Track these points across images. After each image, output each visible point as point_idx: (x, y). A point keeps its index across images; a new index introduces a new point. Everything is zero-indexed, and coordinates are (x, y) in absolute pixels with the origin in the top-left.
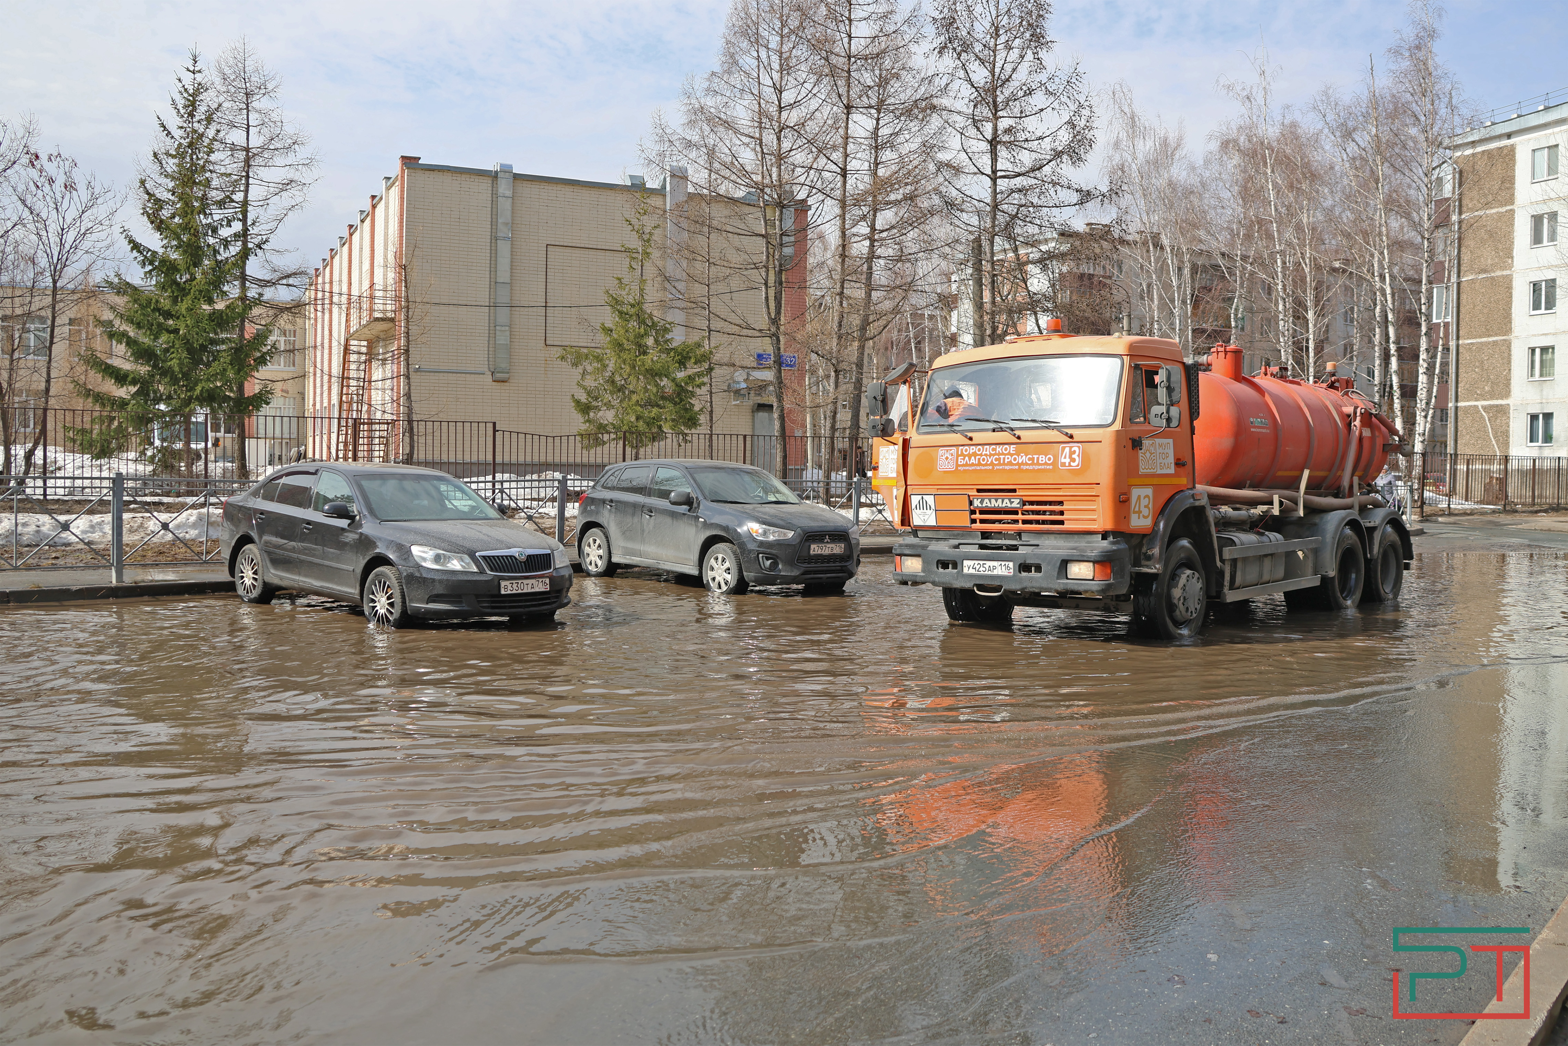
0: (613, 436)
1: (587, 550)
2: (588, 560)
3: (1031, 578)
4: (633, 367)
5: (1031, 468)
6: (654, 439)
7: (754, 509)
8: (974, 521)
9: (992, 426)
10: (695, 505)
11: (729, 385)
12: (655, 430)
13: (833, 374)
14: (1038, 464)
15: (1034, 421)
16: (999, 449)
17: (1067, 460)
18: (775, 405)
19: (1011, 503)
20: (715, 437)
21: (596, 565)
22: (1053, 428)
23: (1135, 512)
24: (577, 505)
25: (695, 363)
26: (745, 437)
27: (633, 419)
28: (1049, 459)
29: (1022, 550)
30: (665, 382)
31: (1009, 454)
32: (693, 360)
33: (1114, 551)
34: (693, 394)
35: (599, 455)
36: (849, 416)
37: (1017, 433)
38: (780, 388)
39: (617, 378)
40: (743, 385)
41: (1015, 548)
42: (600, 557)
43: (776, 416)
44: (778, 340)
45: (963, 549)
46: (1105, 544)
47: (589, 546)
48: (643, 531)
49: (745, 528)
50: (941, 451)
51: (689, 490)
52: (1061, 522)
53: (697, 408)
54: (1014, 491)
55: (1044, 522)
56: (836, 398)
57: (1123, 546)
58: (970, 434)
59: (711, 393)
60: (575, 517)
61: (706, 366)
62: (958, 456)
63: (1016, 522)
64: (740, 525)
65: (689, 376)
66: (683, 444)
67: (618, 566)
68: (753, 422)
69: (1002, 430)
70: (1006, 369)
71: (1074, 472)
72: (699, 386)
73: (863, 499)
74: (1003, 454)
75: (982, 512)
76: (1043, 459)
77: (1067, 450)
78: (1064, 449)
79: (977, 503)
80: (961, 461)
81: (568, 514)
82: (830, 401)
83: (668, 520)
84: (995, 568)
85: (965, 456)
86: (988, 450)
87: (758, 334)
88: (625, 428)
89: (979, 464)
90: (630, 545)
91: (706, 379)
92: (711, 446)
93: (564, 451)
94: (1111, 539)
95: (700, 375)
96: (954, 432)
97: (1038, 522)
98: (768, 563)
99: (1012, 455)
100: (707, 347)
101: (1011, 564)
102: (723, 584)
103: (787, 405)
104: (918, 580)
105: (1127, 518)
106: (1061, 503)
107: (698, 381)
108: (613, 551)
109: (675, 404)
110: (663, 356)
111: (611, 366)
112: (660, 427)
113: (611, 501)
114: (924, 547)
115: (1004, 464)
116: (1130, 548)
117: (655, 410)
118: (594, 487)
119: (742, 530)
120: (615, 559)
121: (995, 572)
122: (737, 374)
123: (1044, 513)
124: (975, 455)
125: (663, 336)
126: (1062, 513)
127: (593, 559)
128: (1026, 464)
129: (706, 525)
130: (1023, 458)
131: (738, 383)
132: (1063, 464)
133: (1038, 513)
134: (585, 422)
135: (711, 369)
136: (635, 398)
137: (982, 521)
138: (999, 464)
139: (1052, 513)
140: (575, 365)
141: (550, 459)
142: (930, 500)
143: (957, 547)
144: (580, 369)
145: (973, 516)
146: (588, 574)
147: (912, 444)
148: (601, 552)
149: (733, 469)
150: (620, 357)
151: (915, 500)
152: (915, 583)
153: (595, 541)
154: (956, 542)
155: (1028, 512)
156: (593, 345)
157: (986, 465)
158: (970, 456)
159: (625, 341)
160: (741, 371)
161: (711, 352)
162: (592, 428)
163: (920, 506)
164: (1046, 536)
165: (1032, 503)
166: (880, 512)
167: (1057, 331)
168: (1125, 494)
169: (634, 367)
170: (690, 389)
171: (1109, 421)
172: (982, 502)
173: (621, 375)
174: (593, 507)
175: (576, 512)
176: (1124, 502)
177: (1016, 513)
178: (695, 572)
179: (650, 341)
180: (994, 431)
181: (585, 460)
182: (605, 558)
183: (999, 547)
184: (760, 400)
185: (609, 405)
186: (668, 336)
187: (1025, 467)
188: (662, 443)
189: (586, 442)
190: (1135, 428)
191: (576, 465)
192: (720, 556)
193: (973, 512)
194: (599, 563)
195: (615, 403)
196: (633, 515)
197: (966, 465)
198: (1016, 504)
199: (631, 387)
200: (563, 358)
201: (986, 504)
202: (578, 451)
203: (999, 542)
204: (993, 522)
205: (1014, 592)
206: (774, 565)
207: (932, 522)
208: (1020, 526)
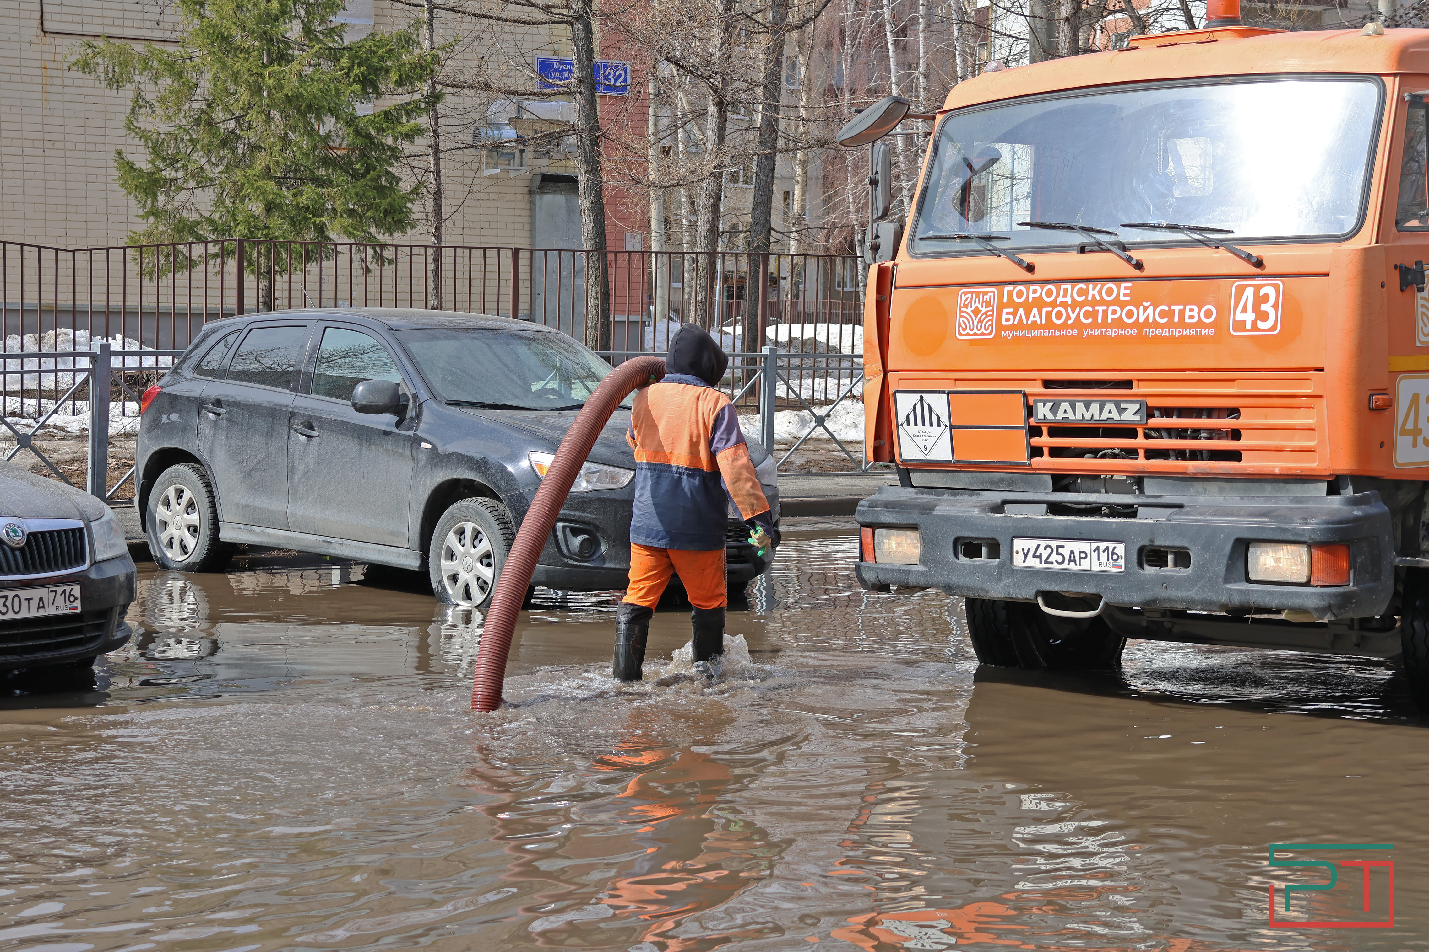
0: (213, 249)
1: (161, 512)
2: (164, 537)
3: (1165, 582)
4: (256, 90)
5: (1166, 333)
6: (308, 256)
7: (539, 422)
8: (1036, 452)
9: (1078, 239)
10: (411, 412)
11: (476, 134)
12: (310, 235)
13: (713, 109)
14: (1182, 324)
15: (1173, 228)
16: (1093, 291)
17: (1249, 317)
18: (583, 179)
19: (1121, 411)
20: (447, 254)
21: (184, 548)
22: (1217, 245)
23: (1405, 433)
24: (132, 406)
25: (400, 83)
26: (516, 252)
27: (257, 208)
28: (1209, 313)
29: (1145, 517)
30: (328, 125)
31: (1117, 302)
32: (394, 76)
33: (1357, 519)
34: (395, 154)
35: (182, 291)
36: (749, 199)
37: (1136, 255)
38: (595, 142)
39: (219, 115)
40: (509, 133)
41: (1129, 511)
42: (193, 530)
43: (584, 202)
44: (588, 32)
45: (1013, 512)
46: (1335, 502)
47: (167, 504)
48: (291, 470)
49: (524, 464)
50: (964, 295)
51: (395, 377)
52: (1235, 455)
53: (405, 186)
54: (1128, 384)
55: (1195, 455)
56: (721, 166)
57: (1377, 508)
58: (1028, 258)
59: (437, 152)
60: (127, 436)
61: (425, 88)
62: (1001, 306)
63: (1131, 453)
64: (514, 458)
65: (387, 114)
66: (374, 267)
67: (234, 548)
68: (532, 216)
69: (1100, 248)
70: (1112, 109)
71: (1262, 342)
72: (409, 137)
73: (781, 391)
74: (1102, 302)
75: (1054, 432)
76: (1192, 313)
77: (1249, 292)
78: (1241, 290)
79: (1043, 411)
80: (1007, 318)
81: (116, 425)
82: (706, 172)
83: (351, 446)
84: (1083, 555)
85: (1016, 307)
86: (1069, 292)
87: (543, 16)
88: (241, 230)
89: (1049, 324)
90: (261, 502)
91: (423, 121)
92: (437, 272)
93: (99, 280)
94: (1349, 492)
95: (409, 110)
96: (993, 252)
97: (1180, 454)
98: (577, 541)
99: (1123, 305)
100: (426, 45)
101: (1120, 549)
102: (475, 590)
103: (610, 183)
104: (912, 580)
105: (1386, 445)
106: (1233, 412)
107: (407, 125)
108: (224, 515)
109: (355, 176)
110: (326, 65)
111: (205, 86)
112: (321, 229)
113: (218, 403)
114: (926, 509)
115: (1105, 324)
116: (1393, 513)
117: (309, 190)
118: (175, 370)
119: (515, 468)
120: (226, 535)
121: (1085, 565)
122: (494, 108)
123: (1195, 433)
124: (1039, 303)
125: (323, 21)
126: (1236, 434)
127: (176, 534)
128: (1156, 325)
129: (436, 458)
130: (1148, 313)
131: (498, 127)
132: (1240, 325)
133: (1181, 433)
134: (148, 214)
135: (434, 99)
136: (262, 160)
137: (1056, 452)
138: (1094, 325)
139: (1214, 433)
140: (115, 82)
141: (65, 300)
142: (938, 403)
143: (999, 508)
144: (128, 92)
145: (1035, 441)
146: (164, 566)
147: (899, 279)
148: (194, 518)
149: (496, 332)
150: (224, 66)
151: (905, 404)
152: (907, 588)
153: (180, 493)
154: (997, 497)
155: (1160, 432)
156: (158, 34)
157: (1064, 326)
158: (1028, 307)
159: (235, 30)
160: (503, 101)
161: (435, 58)
162: (164, 233)
163: (916, 416)
164: (1198, 486)
165: (1167, 412)
166: (820, 421)
167: (1229, 20)
168: (1382, 391)
169: (259, 90)
170: (389, 141)
171: (1349, 227)
172: (1054, 409)
173: (227, 109)
174: (174, 417)
175: (134, 424)
176: (1380, 409)
177: (1131, 433)
178: (412, 562)
179: (294, 31)
180: (1082, 250)
181: (149, 302)
182: (205, 531)
183: (1094, 510)
184: (546, 166)
185: (203, 180)
186: (337, 20)
187: (1151, 332)
188: (328, 265)
189: (149, 261)
190: (1408, 241)
191: (126, 313)
192: (469, 527)
193: (1035, 431)
194: (191, 542)
195: (215, 172)
196: (270, 434)
197: (1020, 326)
198: (1131, 414)
199: (252, 136)
200: (85, 66)
201: (1065, 413)
202: (133, 280)
203: (1093, 498)
204: (1080, 453)
205: (1127, 610)
206: (591, 546)
207: (942, 452)
208: (1141, 462)
